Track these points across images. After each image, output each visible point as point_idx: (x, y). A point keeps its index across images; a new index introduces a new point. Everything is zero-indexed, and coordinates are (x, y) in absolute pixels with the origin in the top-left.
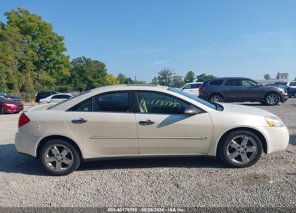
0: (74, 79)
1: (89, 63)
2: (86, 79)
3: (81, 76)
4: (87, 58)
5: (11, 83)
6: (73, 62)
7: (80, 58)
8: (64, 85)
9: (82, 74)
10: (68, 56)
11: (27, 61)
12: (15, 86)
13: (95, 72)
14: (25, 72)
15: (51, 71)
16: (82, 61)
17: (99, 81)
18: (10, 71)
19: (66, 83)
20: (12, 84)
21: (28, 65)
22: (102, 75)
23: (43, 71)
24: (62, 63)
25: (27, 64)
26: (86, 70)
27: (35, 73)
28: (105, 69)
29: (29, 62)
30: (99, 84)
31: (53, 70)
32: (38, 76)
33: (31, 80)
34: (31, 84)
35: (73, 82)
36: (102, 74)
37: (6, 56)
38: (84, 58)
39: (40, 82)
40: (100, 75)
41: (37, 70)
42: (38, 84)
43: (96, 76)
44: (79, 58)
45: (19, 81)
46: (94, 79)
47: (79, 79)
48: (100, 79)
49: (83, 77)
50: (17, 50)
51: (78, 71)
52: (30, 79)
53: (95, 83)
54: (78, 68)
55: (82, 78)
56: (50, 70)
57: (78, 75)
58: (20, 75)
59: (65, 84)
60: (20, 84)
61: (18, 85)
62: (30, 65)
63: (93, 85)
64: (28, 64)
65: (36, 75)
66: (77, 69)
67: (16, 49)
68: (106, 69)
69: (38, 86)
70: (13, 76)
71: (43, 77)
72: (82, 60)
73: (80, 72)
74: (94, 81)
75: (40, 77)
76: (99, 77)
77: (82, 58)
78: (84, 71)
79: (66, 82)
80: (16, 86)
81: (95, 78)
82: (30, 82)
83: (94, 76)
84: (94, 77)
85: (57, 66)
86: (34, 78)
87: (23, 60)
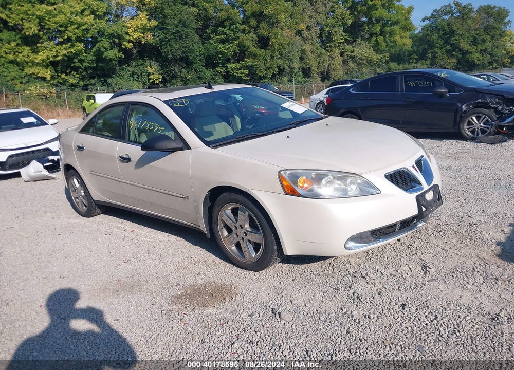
0: (431, 50)
1: (466, 14)
2: (455, 47)
3: (447, 42)
4: (463, 5)
5: (307, 67)
6: (433, 15)
7: (450, 6)
8: (412, 63)
9: (450, 38)
10: (410, 7)
11: (333, 27)
12: (313, 72)
13: (478, 32)
14: (330, 47)
15: (376, 41)
16: (452, 11)
17: (485, 50)
18: (308, 47)
19: (416, 59)
20: (310, 69)
21: (335, 34)
22: (493, 37)
23: (363, 43)
24: (396, 23)
25: (333, 32)
26: (458, 29)
27: (349, 47)
28: (506, 20)
29: (336, 29)
30: (485, 55)
31: (380, 39)
32: (353, 52)
33: (339, 60)
34: (338, 67)
35: (430, 55)
36: (494, 33)
37: (296, 24)
38: (457, 4)
39: (355, 62)
40: (488, 37)
41: (353, 42)
42: (352, 65)
43: (479, 39)
44: (446, 6)
45: (319, 63)
46: (473, 46)
47: (442, 48)
48: (488, 45)
49: (451, 45)
50: (319, 10)
51: (442, 33)
52: (337, 58)
53: (476, 54)
54: (443, 26)
55: (448, 47)
56: (374, 38)
57: (441, 42)
58: (321, 54)
59: (414, 61)
60: (321, 67)
61: (318, 70)
62: (339, 34)
63: (470, 59)
64: (335, 32)
65: (350, 51)
66: (439, 30)
67: (317, 9)
68: (509, 21)
69: (353, 68)
70: (311, 56)
71: (362, 53)
72: (453, 8)
73: (446, 34)
74: (474, 50)
75: (356, 52)
76: (484, 41)
77: (453, 5)
78: (453, 32)
79: (416, 57)
80: (315, 72)
81: (475, 45)
82: (336, 62)
83: (475, 39)
84: (475, 42)
85: (388, 29)
86: (347, 55)
87: (327, 26)
